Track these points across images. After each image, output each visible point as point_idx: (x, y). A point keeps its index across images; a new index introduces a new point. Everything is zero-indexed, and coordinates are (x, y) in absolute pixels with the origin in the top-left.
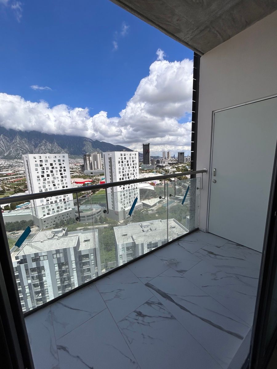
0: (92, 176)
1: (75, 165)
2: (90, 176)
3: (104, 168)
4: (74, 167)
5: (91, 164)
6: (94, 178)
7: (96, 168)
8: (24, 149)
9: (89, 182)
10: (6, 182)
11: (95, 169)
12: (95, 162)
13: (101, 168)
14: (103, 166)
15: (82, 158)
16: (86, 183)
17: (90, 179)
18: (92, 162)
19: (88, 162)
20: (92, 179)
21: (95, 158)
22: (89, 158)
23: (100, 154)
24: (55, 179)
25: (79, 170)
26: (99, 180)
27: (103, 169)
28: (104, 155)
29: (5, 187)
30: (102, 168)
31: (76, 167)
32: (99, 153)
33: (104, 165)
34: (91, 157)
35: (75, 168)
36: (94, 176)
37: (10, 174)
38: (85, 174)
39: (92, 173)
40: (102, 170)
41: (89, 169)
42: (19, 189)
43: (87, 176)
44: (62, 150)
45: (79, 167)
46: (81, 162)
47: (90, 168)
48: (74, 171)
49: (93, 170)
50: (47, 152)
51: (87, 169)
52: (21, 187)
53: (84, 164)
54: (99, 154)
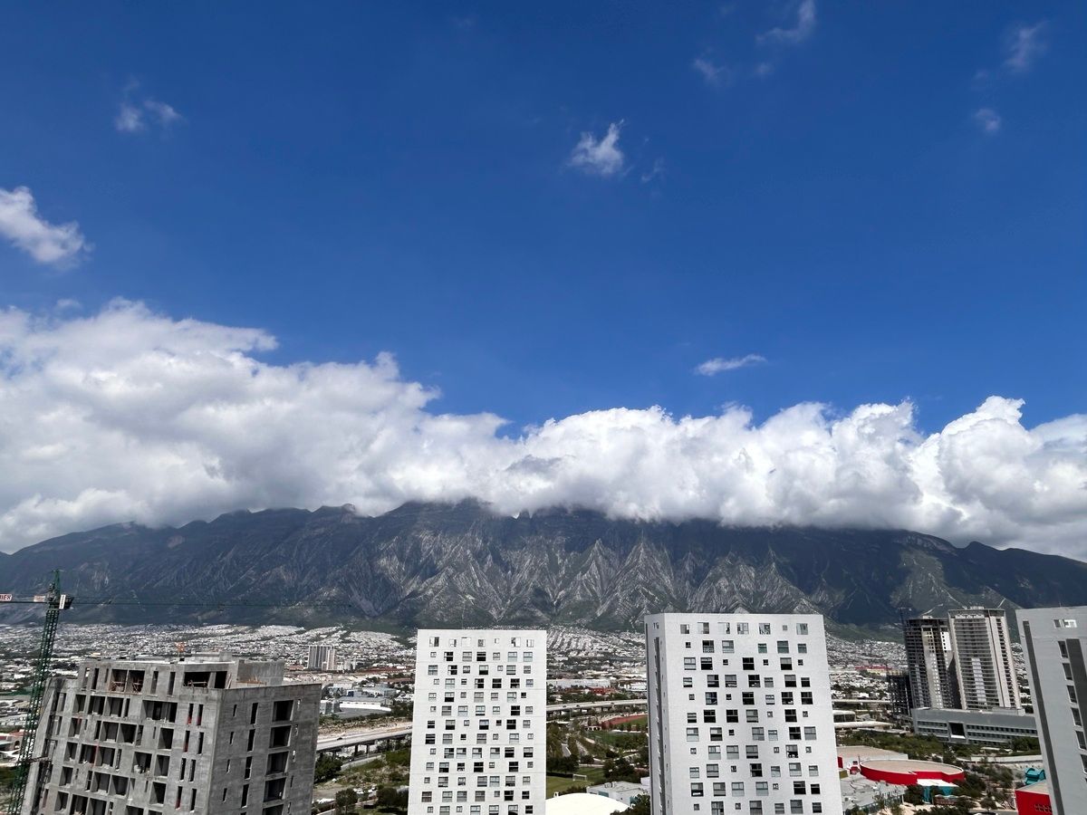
0: (961, 749)
1: (864, 673)
2: (946, 746)
3: (1035, 705)
4: (858, 685)
5: (948, 675)
6: (976, 759)
7: (982, 697)
8: (658, 593)
9: (941, 783)
10: (586, 723)
11: (974, 704)
12: (976, 662)
13: (1018, 704)
14: (1028, 692)
15: (895, 638)
16: (922, 782)
17: (948, 761)
18: (953, 663)
19: (931, 662)
20: (959, 764)
21: (974, 641)
22: (937, 641)
23: (1003, 619)
24: (762, 738)
25: (884, 701)
26: (1006, 777)
27: (1030, 710)
28: (1026, 624)
29: (579, 746)
30: (1024, 700)
31: (866, 682)
32: (995, 613)
33: (1031, 687)
34: (946, 635)
35: (861, 690)
36: (975, 748)
37: (602, 691)
38: (917, 727)
39: (957, 729)
40: (1022, 713)
41: (937, 699)
42: (622, 762)
43: (929, 739)
44: (798, 597)
45: (882, 687)
46: (894, 656)
47: (945, 696)
48: (857, 706)
49: (965, 710)
50: (737, 606)
51: (927, 703)
52: (630, 755)
53: (912, 668)
54: (993, 618)
